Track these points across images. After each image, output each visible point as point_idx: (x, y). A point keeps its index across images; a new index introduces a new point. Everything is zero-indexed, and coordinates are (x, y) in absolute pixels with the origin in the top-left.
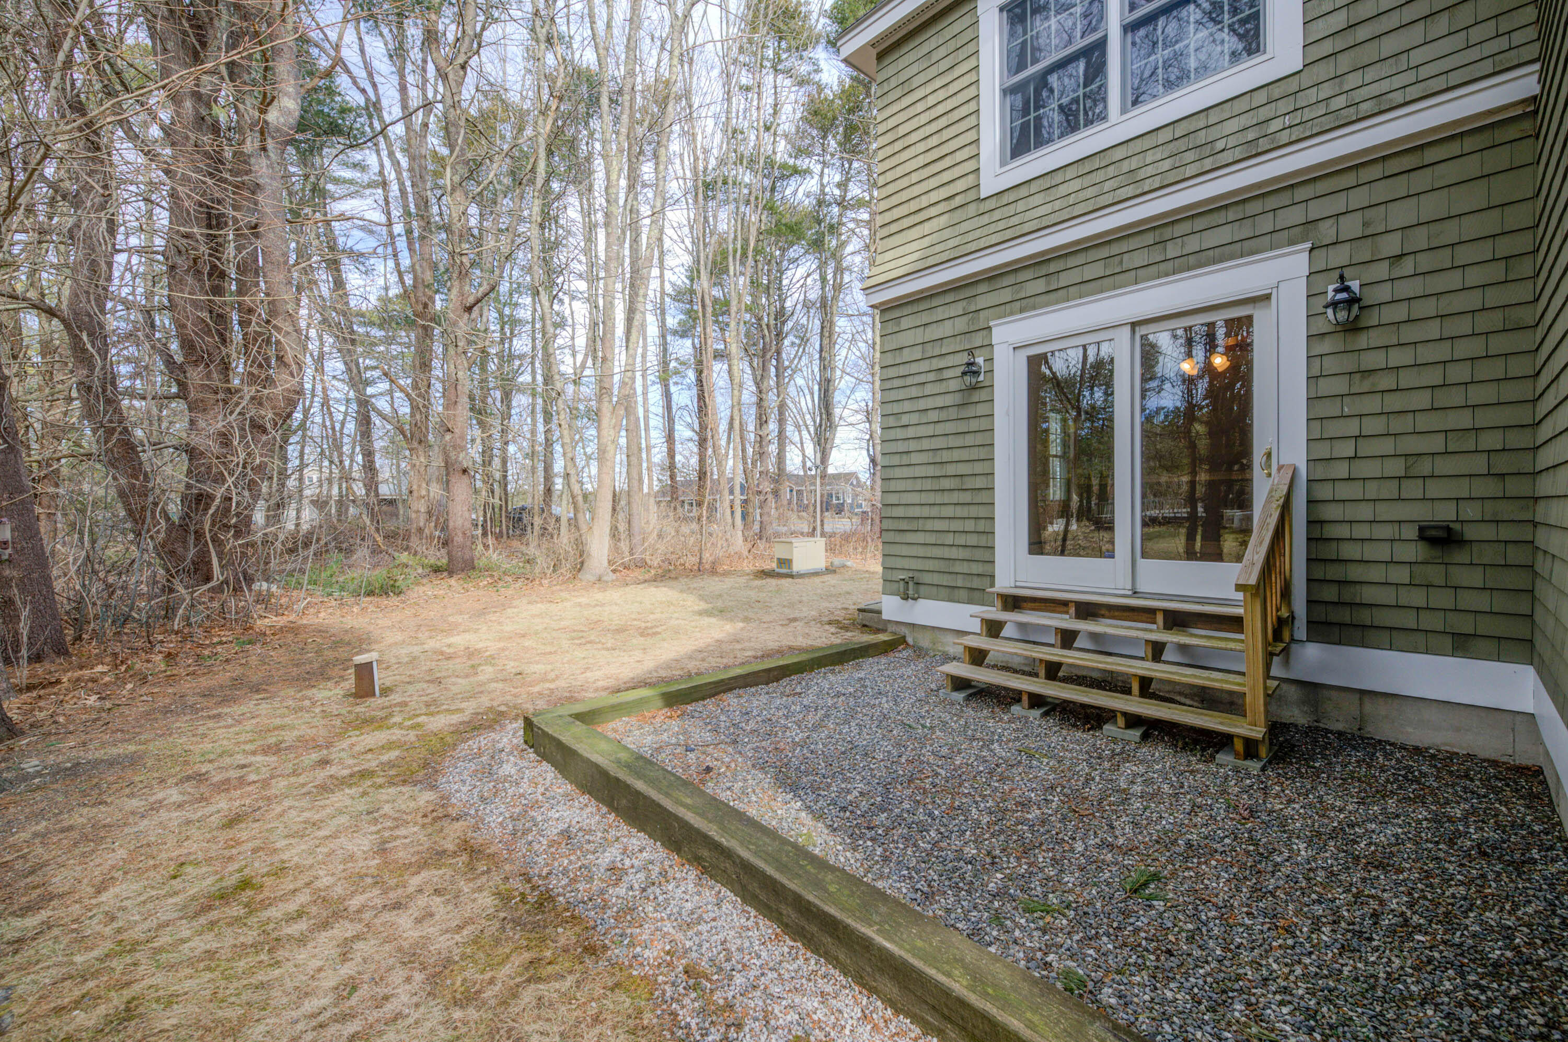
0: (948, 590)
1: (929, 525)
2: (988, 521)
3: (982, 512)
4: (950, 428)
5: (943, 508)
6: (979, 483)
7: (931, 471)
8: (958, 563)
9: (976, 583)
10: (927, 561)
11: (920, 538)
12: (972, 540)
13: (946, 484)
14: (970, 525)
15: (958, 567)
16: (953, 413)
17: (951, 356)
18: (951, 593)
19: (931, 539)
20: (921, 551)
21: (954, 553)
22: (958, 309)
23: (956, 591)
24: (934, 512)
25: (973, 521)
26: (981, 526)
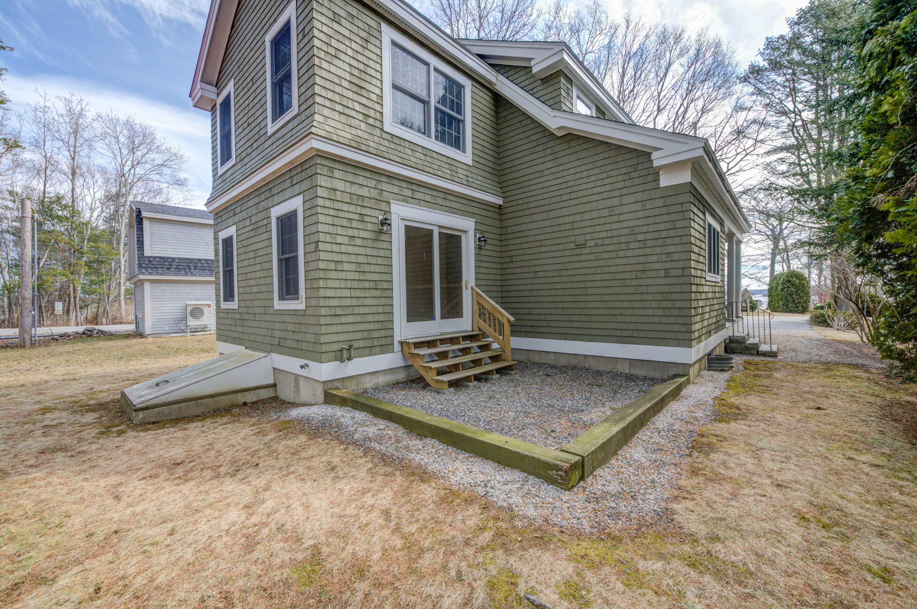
0: (368, 349)
1: (357, 310)
2: (390, 307)
3: (387, 301)
4: (369, 251)
5: (365, 299)
6: (385, 285)
7: (357, 276)
8: (374, 332)
9: (384, 341)
10: (355, 334)
11: (351, 319)
12: (382, 318)
13: (367, 285)
14: (380, 310)
15: (375, 335)
16: (370, 243)
17: (369, 209)
18: (370, 350)
19: (358, 319)
20: (350, 328)
21: (372, 326)
22: (372, 183)
23: (373, 348)
24: (360, 302)
25: (381, 307)
26: (387, 309)
